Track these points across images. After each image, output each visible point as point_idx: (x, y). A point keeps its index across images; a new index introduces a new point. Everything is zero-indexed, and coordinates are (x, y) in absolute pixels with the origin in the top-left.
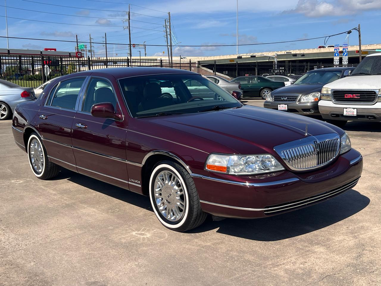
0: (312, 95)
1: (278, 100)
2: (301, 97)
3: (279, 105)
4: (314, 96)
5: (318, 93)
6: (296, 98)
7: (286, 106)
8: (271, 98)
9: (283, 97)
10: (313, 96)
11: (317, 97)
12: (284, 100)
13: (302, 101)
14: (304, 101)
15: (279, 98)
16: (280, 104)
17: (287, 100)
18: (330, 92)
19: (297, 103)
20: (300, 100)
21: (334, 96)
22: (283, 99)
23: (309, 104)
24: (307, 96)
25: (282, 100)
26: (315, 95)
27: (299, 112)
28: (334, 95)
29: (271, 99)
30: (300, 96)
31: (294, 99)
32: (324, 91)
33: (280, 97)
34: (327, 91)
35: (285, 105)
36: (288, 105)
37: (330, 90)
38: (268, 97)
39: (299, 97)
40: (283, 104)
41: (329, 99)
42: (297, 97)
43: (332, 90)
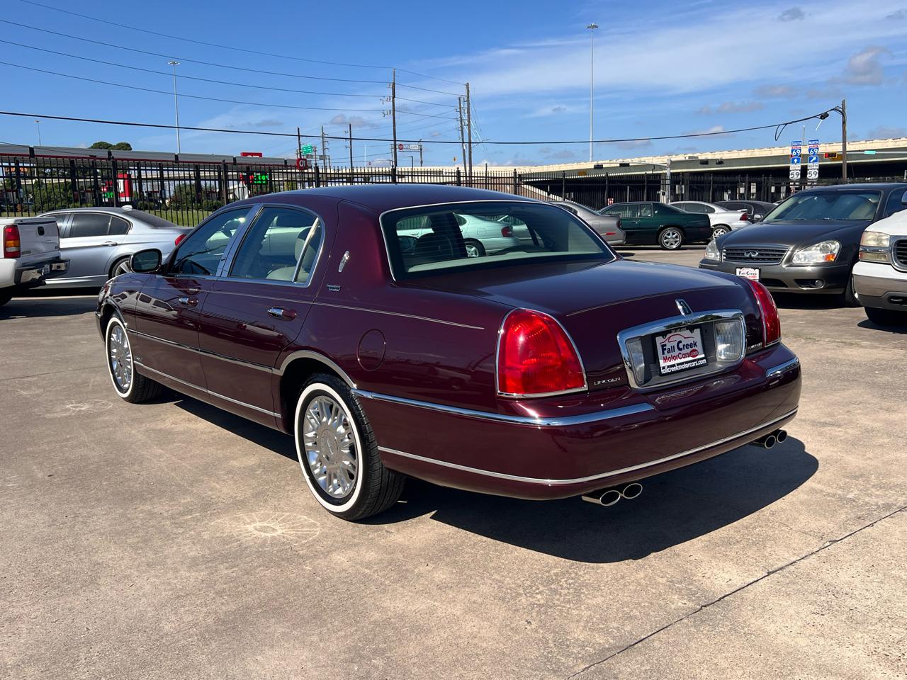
0: (819, 248)
1: (735, 258)
2: (793, 251)
3: (738, 270)
4: (823, 250)
5: (833, 243)
6: (782, 255)
7: (757, 271)
8: (718, 254)
9: (748, 250)
10: (820, 250)
11: (831, 252)
12: (751, 258)
13: (795, 261)
14: (799, 262)
15: (739, 254)
16: (741, 268)
17: (757, 259)
18: (886, 244)
19: (784, 266)
20: (790, 259)
21: (898, 254)
22: (748, 256)
23: (809, 269)
24: (806, 250)
25: (746, 259)
26: (827, 247)
27: (787, 287)
28: (898, 249)
29: (717, 256)
30: (791, 249)
31: (777, 255)
32: (870, 240)
33: (742, 250)
34: (879, 240)
35: (755, 269)
36: (760, 270)
37: (888, 237)
38: (710, 250)
39: (789, 253)
40: (748, 267)
41: (883, 259)
42: (784, 251)
43: (892, 237)
